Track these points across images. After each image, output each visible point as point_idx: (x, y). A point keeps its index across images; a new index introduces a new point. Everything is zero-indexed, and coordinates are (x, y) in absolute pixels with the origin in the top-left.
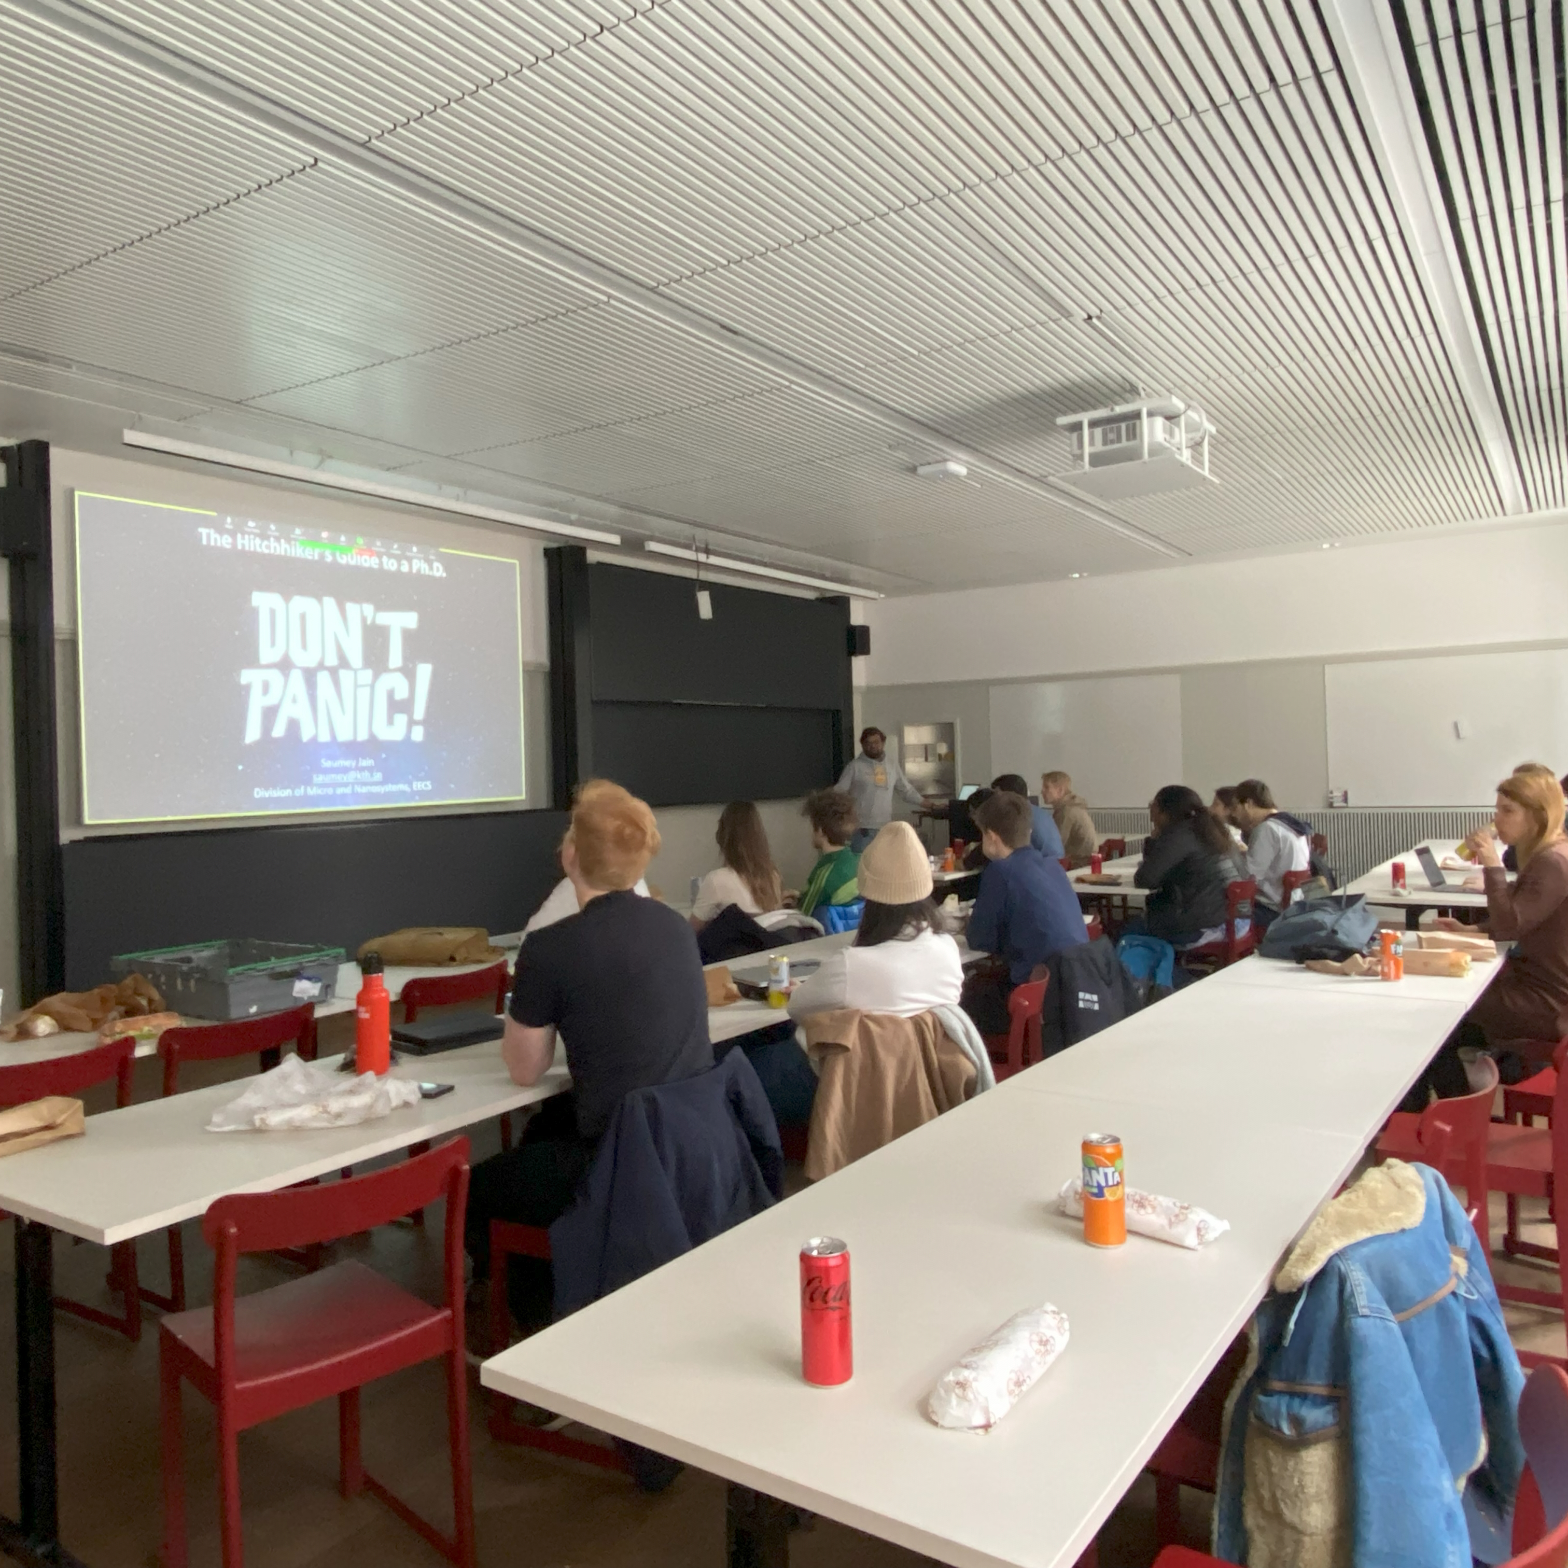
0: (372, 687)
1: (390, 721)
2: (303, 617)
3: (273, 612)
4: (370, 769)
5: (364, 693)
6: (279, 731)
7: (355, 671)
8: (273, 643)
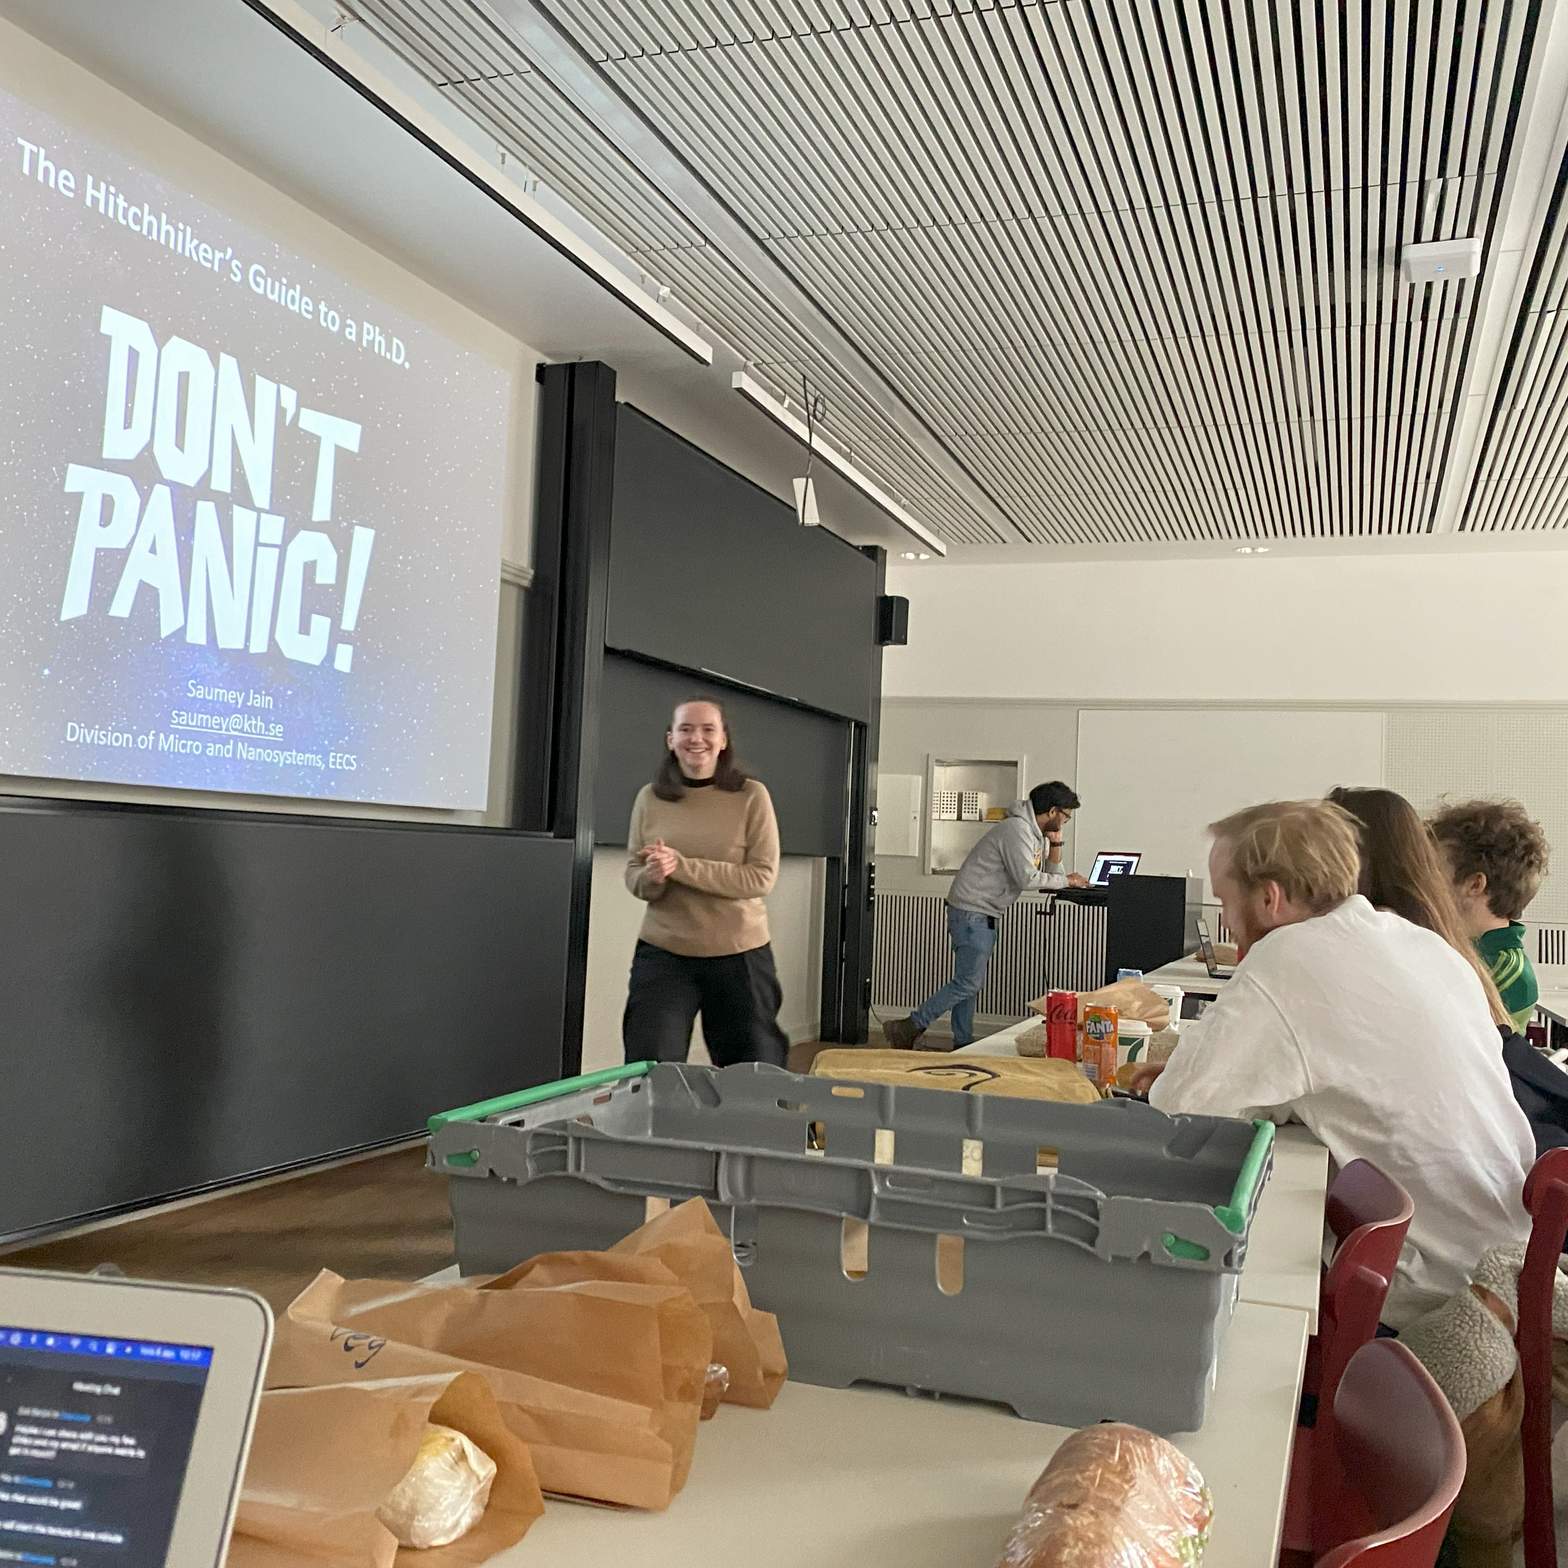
0: (283, 549)
1: (305, 628)
2: (184, 378)
3: (133, 355)
4: (264, 714)
5: (268, 557)
6: (121, 607)
7: (259, 511)
8: (127, 424)
